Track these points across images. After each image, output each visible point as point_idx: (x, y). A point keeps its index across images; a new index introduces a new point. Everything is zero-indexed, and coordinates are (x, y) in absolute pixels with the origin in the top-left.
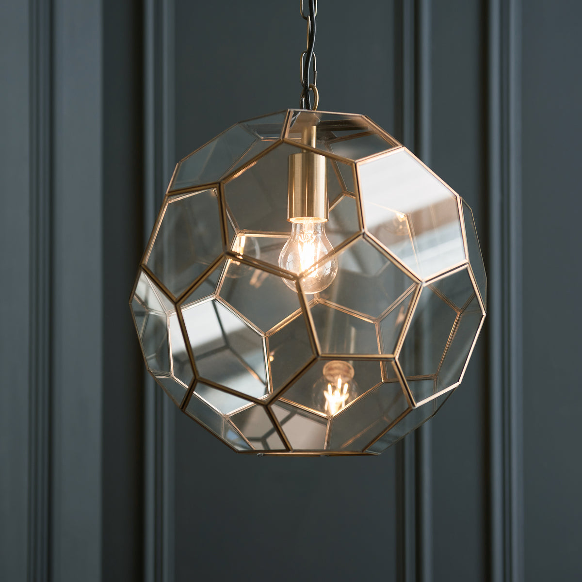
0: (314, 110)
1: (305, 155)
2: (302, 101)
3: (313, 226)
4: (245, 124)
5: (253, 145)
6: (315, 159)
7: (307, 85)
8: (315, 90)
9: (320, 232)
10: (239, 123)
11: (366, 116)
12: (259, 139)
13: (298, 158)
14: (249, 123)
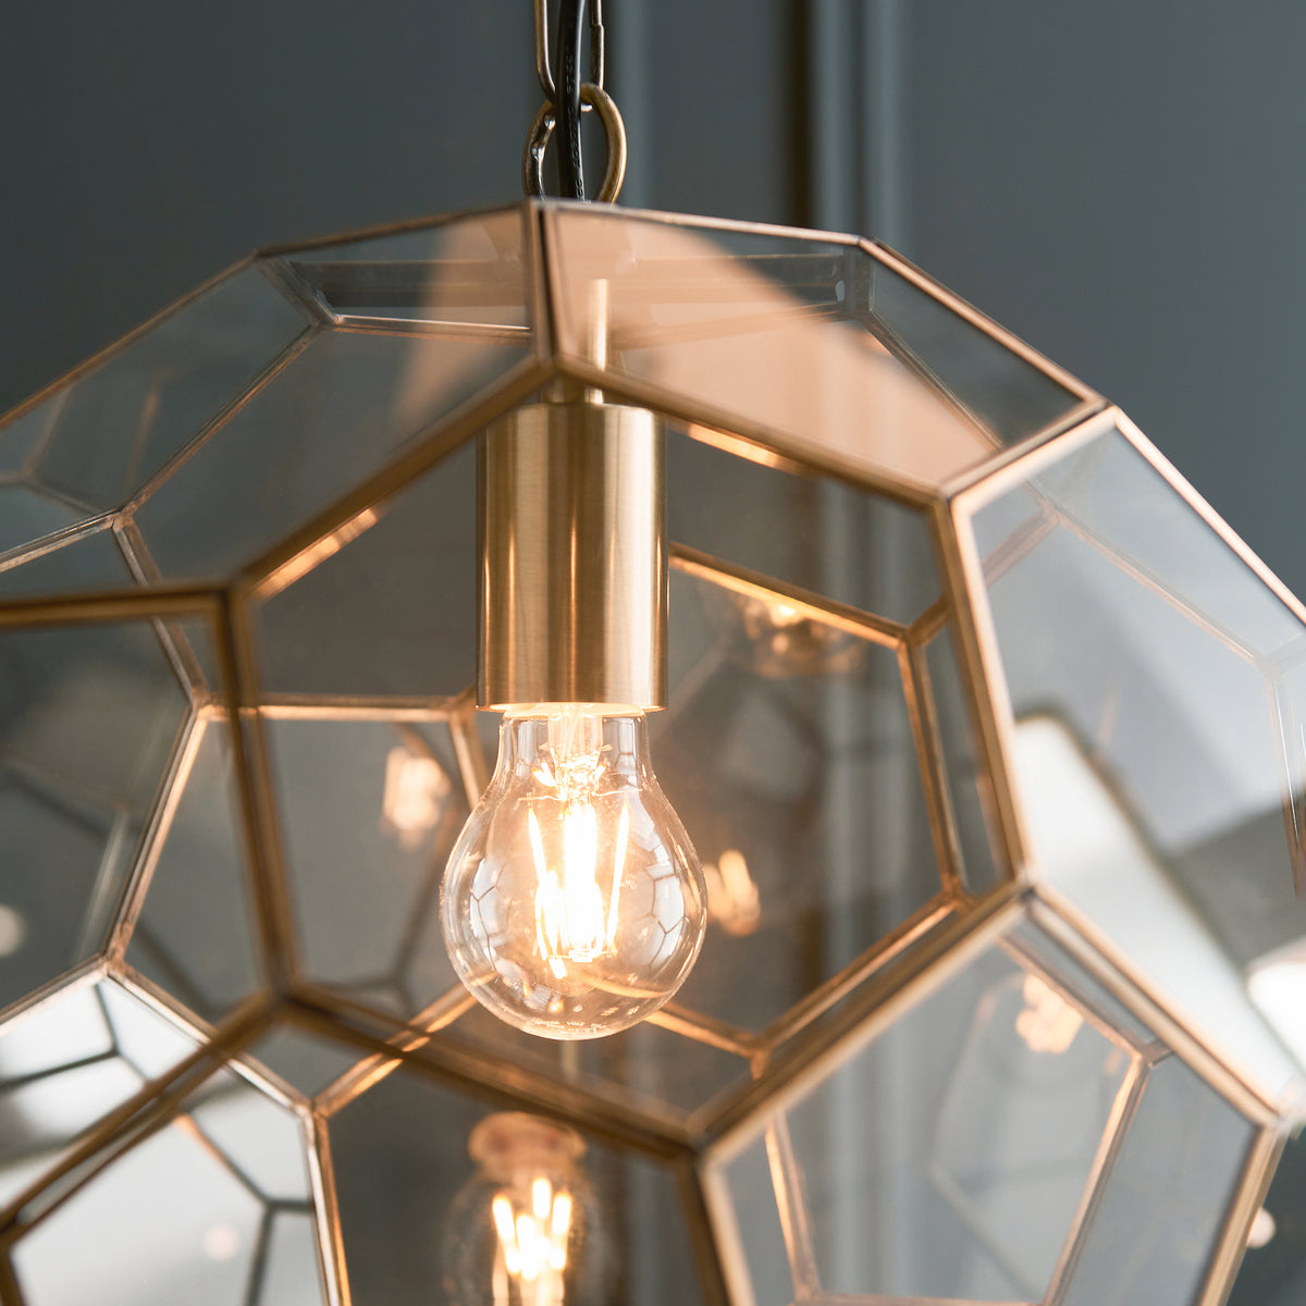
0: (606, 199)
1: (562, 412)
2: (535, 163)
3: (597, 733)
4: (287, 260)
5: (294, 347)
6: (611, 432)
7: (573, 86)
8: (611, 113)
9: (633, 779)
10: (264, 255)
11: (879, 246)
12: (325, 322)
13: (531, 428)
14: (305, 259)
